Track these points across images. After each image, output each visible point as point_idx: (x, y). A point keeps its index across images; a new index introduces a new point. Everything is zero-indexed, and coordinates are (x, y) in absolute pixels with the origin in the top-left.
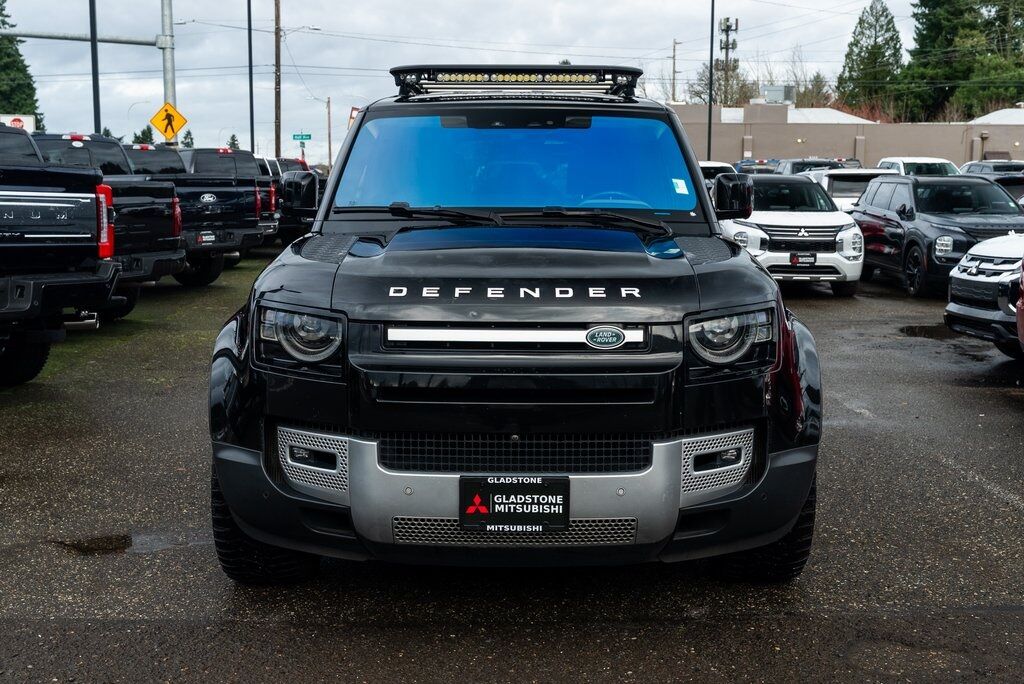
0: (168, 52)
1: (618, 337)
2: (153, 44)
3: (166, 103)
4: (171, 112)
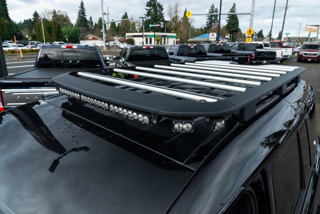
0: (252, 16)
2: (249, 14)
3: (250, 28)
4: (250, 30)
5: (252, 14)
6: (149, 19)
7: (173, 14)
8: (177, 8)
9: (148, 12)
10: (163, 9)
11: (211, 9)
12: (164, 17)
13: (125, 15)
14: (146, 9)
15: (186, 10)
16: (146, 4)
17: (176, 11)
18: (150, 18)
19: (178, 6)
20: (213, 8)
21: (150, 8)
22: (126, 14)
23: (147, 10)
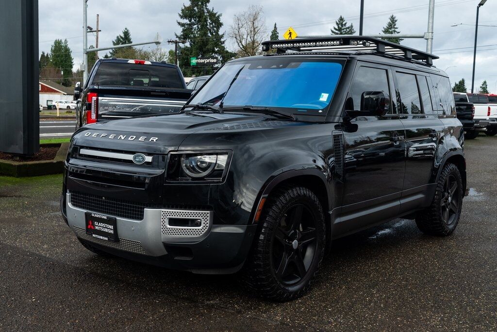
0: (429, 41)
1: (143, 159)
2: (422, 37)
5: (430, 37)
6: (187, 47)
7: (245, 37)
8: (256, 24)
9: (184, 31)
10: (221, 25)
11: (337, 27)
12: (223, 42)
13: (123, 35)
14: (179, 23)
15: (275, 27)
16: (180, 12)
17: (253, 29)
18: (188, 44)
19: (259, 19)
20: (342, 25)
21: (190, 21)
22: (126, 34)
23: (182, 25)
